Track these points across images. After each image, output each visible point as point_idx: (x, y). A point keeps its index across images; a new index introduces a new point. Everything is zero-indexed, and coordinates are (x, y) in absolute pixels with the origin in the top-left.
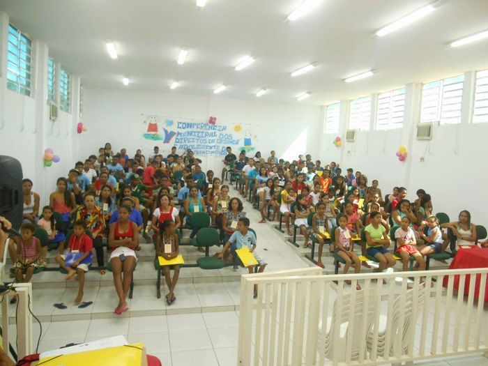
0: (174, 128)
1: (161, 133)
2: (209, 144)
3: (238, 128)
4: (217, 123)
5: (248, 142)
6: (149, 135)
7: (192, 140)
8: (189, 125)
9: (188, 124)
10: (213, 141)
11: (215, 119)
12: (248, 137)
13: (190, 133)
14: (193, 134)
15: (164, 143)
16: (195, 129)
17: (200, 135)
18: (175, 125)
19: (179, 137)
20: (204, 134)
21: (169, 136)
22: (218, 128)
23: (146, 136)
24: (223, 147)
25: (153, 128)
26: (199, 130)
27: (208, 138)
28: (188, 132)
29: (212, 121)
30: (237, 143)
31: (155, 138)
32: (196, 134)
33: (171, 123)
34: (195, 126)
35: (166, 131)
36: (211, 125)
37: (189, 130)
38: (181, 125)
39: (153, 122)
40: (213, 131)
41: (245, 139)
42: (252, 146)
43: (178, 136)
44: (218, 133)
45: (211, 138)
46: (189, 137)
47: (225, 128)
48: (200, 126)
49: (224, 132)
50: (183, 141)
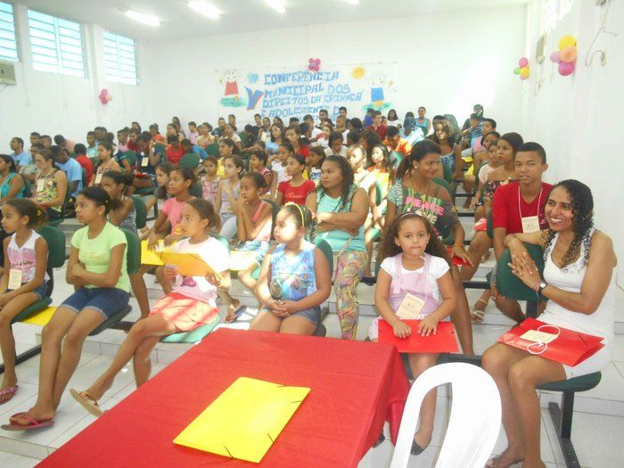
0: (260, 86)
1: (243, 95)
2: (312, 105)
3: (358, 72)
4: (323, 67)
5: (377, 95)
6: (227, 100)
7: (286, 101)
8: (281, 78)
9: (280, 76)
10: (318, 99)
11: (318, 62)
12: (377, 85)
13: (283, 91)
14: (288, 91)
15: (248, 109)
16: (290, 83)
17: (298, 91)
18: (262, 79)
19: (268, 99)
20: (304, 89)
21: (254, 98)
22: (324, 76)
23: (225, 102)
24: (335, 107)
25: (232, 88)
26: (296, 83)
27: (310, 95)
28: (280, 89)
29: (314, 65)
30: (359, 98)
31: (236, 103)
32: (292, 90)
33: (254, 78)
34: (290, 78)
35: (249, 91)
36: (313, 72)
37: (282, 85)
38: (269, 80)
39: (232, 81)
40: (318, 82)
41: (373, 90)
42: (384, 102)
43: (266, 96)
44: (325, 85)
45: (314, 94)
46: (282, 96)
47: (336, 75)
48: (296, 77)
49: (335, 83)
50: (274, 103)
